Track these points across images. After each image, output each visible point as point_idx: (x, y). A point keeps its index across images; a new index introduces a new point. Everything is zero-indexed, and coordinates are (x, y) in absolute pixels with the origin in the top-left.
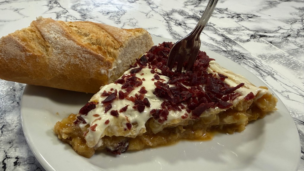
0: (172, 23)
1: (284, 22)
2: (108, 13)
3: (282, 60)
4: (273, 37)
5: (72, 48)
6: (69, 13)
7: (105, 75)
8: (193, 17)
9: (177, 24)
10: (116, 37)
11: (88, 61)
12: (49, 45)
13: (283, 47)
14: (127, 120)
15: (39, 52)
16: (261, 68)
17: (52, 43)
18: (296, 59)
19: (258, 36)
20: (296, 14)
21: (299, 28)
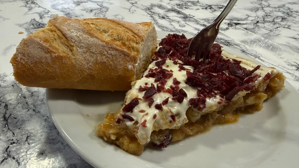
0: (156, 17)
1: (249, 11)
2: (91, 11)
3: (261, 44)
4: (246, 24)
5: (96, 45)
6: (51, 12)
7: (132, 70)
8: (172, 10)
9: (161, 17)
10: (136, 32)
11: (114, 58)
12: (72, 44)
13: (257, 32)
14: (171, 112)
15: (64, 52)
16: (248, 52)
17: (75, 42)
18: (271, 42)
19: (233, 24)
20: (256, 3)
21: (263, 15)
